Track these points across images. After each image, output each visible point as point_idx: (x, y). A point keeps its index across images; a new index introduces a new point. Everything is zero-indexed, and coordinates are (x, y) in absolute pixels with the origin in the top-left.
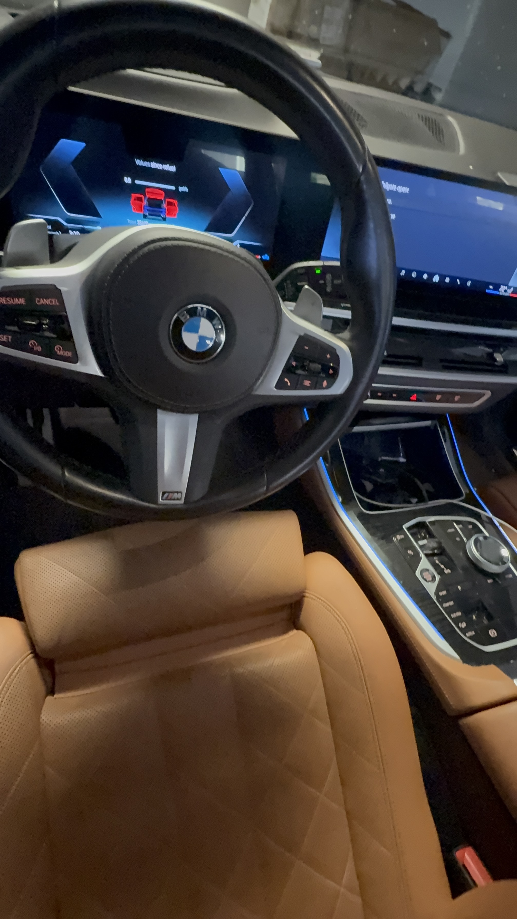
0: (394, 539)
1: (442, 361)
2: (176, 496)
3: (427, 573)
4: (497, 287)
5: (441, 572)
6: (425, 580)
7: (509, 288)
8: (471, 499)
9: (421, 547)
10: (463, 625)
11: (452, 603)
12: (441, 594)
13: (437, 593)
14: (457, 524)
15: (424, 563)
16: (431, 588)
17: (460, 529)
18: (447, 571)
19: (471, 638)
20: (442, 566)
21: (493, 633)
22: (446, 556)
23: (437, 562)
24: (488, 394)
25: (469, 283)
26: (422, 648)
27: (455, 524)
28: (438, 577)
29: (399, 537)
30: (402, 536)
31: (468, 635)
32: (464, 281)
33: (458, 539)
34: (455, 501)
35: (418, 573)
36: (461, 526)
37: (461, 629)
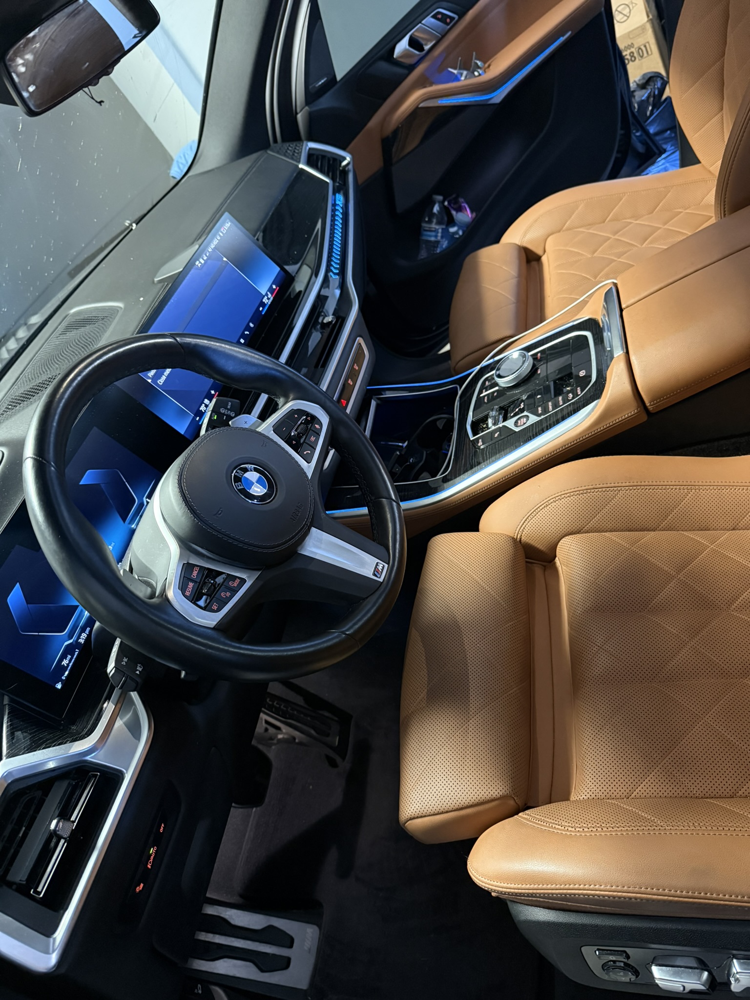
0: (482, 447)
1: (316, 366)
2: (380, 568)
3: (519, 422)
4: (263, 304)
5: (522, 411)
6: (524, 424)
7: (267, 295)
8: (461, 381)
9: (494, 424)
10: (571, 395)
11: (550, 404)
12: (540, 412)
13: (539, 415)
14: (482, 393)
15: (510, 423)
16: (533, 419)
17: (486, 391)
18: (522, 406)
19: (582, 391)
20: (517, 410)
21: (582, 373)
22: (509, 406)
23: (512, 414)
24: (360, 340)
25: (252, 325)
26: (584, 431)
27: (481, 395)
28: (525, 413)
29: (480, 443)
30: (480, 440)
31: (579, 393)
32: (247, 328)
33: (495, 394)
34: (460, 392)
35: (517, 430)
36: (484, 391)
37: (573, 398)
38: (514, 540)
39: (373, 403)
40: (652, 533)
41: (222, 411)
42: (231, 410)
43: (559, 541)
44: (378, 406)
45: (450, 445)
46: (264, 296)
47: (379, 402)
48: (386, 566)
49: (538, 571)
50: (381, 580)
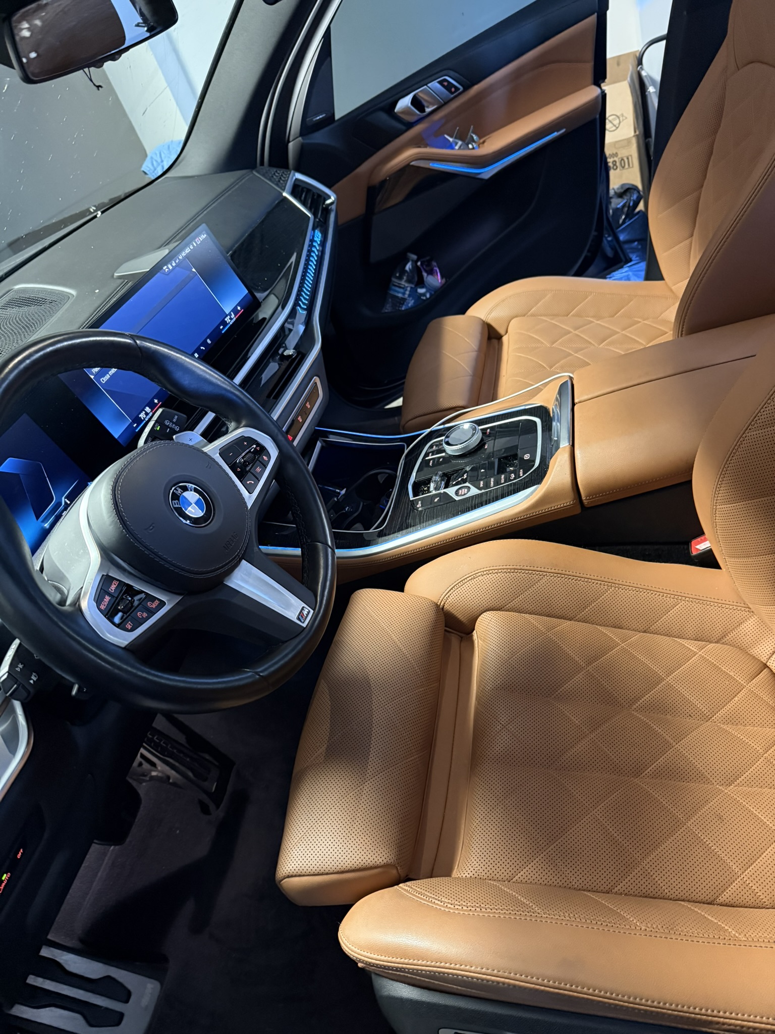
0: (420, 509)
1: (269, 396)
2: (305, 612)
3: (460, 491)
4: (224, 323)
5: (464, 481)
6: (465, 494)
7: (230, 314)
8: (410, 440)
9: (436, 489)
10: (513, 476)
11: (492, 480)
12: (481, 485)
13: (480, 489)
14: (428, 456)
15: (451, 491)
16: (474, 491)
17: (432, 455)
18: (465, 476)
19: (524, 474)
20: (460, 479)
21: (527, 457)
22: (453, 474)
23: (454, 483)
24: (316, 379)
25: (209, 341)
26: (520, 513)
27: (427, 458)
28: (467, 484)
29: (419, 505)
30: (420, 502)
31: (521, 475)
32: (204, 343)
33: (441, 460)
34: (406, 452)
35: (457, 498)
36: (430, 454)
37: (515, 479)
38: (437, 606)
39: (319, 445)
40: (569, 622)
41: (167, 423)
42: (176, 424)
43: (480, 615)
44: (322, 448)
45: (388, 501)
46: (227, 316)
47: (324, 444)
48: (312, 611)
49: (455, 640)
50: (304, 625)
